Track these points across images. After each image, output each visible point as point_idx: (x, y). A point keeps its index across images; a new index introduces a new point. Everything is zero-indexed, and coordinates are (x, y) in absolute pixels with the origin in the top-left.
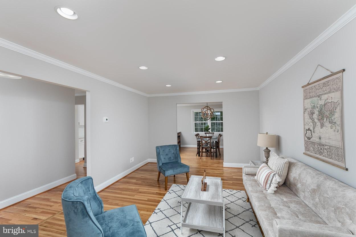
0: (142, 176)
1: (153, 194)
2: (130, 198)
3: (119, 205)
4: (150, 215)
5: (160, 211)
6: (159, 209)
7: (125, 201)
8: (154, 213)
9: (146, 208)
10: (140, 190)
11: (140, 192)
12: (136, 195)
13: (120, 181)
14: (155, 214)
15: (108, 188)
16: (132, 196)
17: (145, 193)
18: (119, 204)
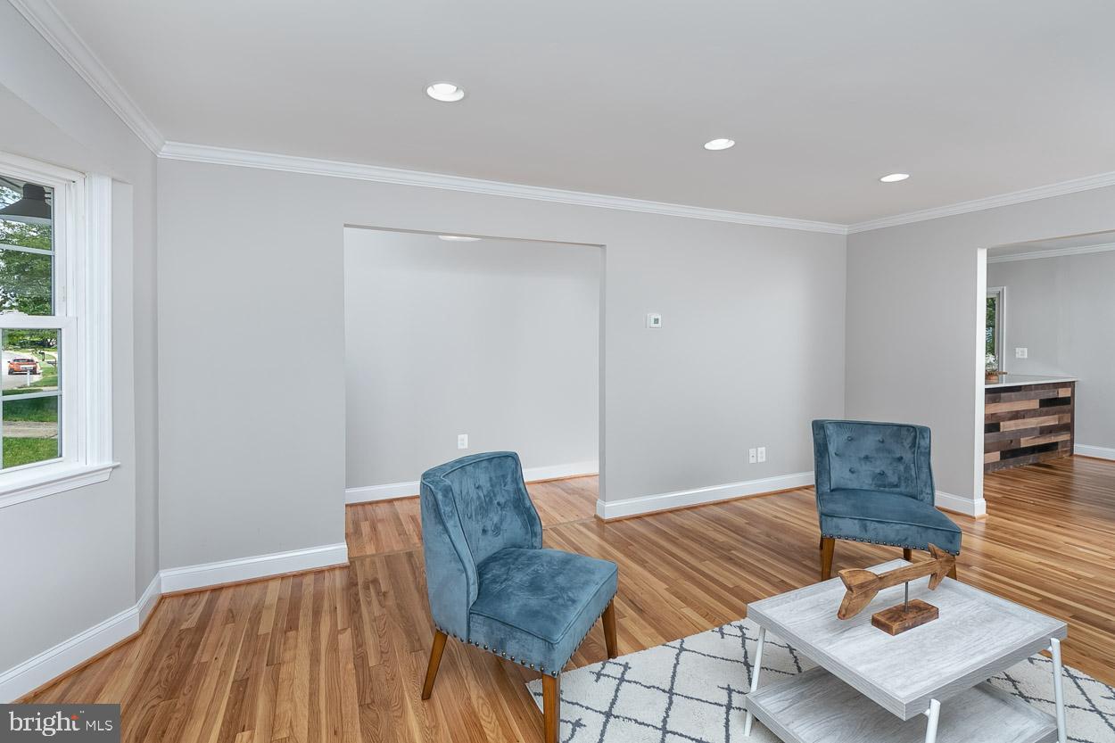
0: (776, 517)
1: (768, 581)
2: (686, 562)
3: (646, 565)
4: (701, 630)
5: (740, 634)
6: (741, 628)
7: (669, 564)
8: (717, 629)
9: (707, 606)
10: (733, 552)
11: (731, 559)
12: (711, 560)
13: (702, 509)
14: (719, 634)
15: (657, 517)
16: (696, 557)
17: (740, 566)
18: (647, 562)
